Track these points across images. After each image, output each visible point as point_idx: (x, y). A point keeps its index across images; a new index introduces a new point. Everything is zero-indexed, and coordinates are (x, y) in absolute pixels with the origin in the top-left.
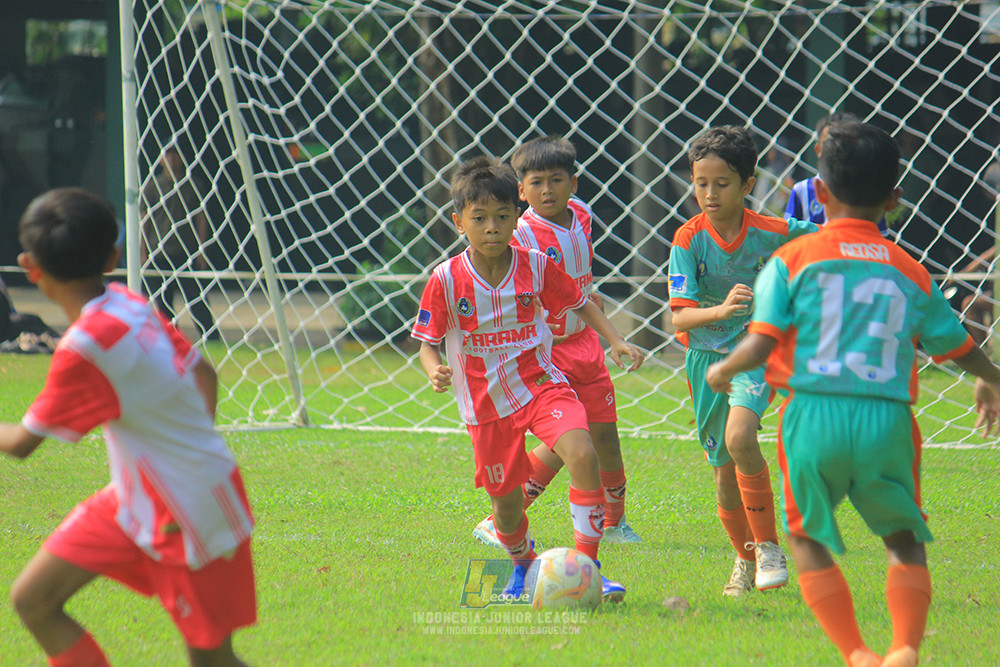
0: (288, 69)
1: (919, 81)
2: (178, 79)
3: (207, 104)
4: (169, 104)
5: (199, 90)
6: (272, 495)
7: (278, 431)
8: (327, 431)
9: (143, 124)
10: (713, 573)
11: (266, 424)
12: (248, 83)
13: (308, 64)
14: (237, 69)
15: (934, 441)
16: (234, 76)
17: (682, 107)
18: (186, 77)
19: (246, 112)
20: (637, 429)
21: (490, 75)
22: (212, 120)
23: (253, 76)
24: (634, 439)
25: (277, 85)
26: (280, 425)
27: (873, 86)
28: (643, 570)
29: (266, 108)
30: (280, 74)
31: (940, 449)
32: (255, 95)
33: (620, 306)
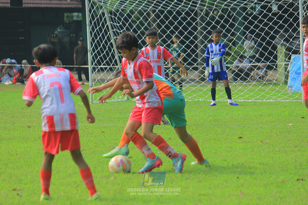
0: (123, 22)
1: (261, 21)
2: (99, 25)
3: (105, 30)
4: (97, 30)
5: (104, 27)
6: (122, 115)
7: (122, 101)
8: (133, 101)
9: (91, 35)
10: (220, 130)
11: (120, 100)
12: (114, 25)
13: (127, 21)
14: (111, 22)
15: (266, 100)
16: (111, 24)
17: (209, 28)
18: (100, 25)
19: (114, 32)
20: (201, 99)
21: (167, 22)
22: (106, 34)
23: (115, 24)
24: (200, 101)
25: (120, 26)
26: (123, 100)
27: (251, 23)
28: (204, 130)
29: (118, 31)
30: (121, 23)
31: (267, 102)
32: (115, 28)
33: (197, 72)
